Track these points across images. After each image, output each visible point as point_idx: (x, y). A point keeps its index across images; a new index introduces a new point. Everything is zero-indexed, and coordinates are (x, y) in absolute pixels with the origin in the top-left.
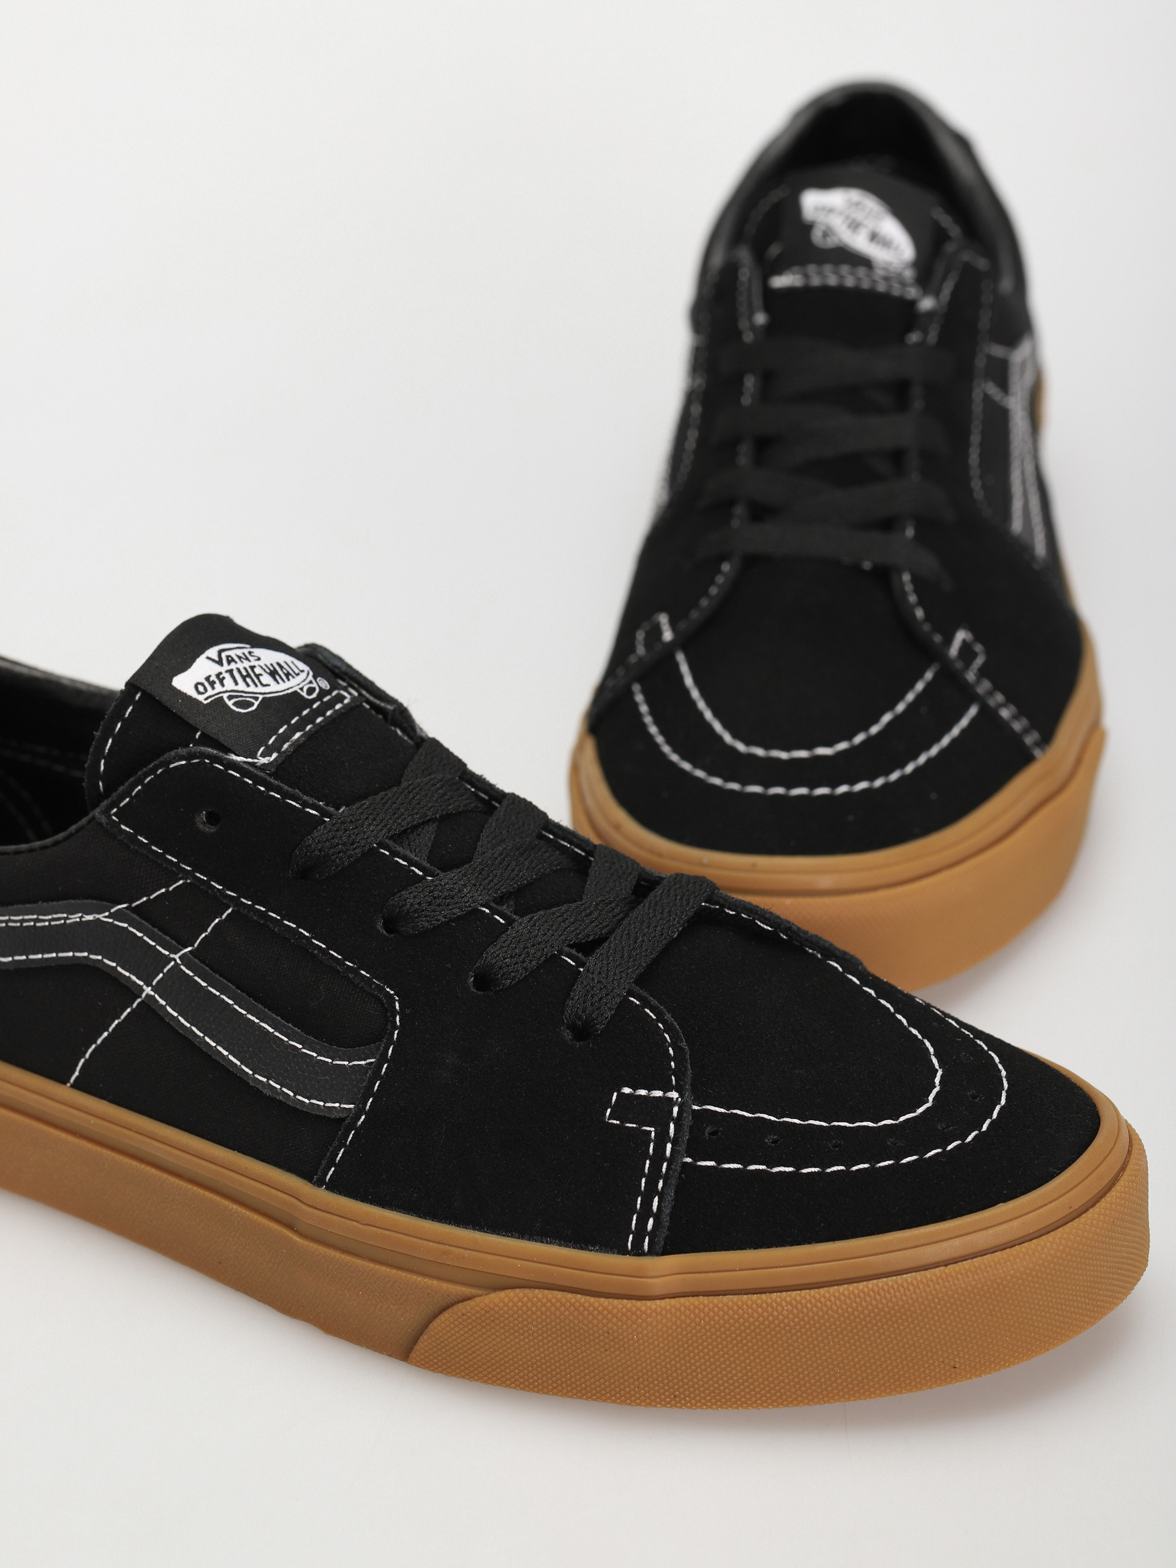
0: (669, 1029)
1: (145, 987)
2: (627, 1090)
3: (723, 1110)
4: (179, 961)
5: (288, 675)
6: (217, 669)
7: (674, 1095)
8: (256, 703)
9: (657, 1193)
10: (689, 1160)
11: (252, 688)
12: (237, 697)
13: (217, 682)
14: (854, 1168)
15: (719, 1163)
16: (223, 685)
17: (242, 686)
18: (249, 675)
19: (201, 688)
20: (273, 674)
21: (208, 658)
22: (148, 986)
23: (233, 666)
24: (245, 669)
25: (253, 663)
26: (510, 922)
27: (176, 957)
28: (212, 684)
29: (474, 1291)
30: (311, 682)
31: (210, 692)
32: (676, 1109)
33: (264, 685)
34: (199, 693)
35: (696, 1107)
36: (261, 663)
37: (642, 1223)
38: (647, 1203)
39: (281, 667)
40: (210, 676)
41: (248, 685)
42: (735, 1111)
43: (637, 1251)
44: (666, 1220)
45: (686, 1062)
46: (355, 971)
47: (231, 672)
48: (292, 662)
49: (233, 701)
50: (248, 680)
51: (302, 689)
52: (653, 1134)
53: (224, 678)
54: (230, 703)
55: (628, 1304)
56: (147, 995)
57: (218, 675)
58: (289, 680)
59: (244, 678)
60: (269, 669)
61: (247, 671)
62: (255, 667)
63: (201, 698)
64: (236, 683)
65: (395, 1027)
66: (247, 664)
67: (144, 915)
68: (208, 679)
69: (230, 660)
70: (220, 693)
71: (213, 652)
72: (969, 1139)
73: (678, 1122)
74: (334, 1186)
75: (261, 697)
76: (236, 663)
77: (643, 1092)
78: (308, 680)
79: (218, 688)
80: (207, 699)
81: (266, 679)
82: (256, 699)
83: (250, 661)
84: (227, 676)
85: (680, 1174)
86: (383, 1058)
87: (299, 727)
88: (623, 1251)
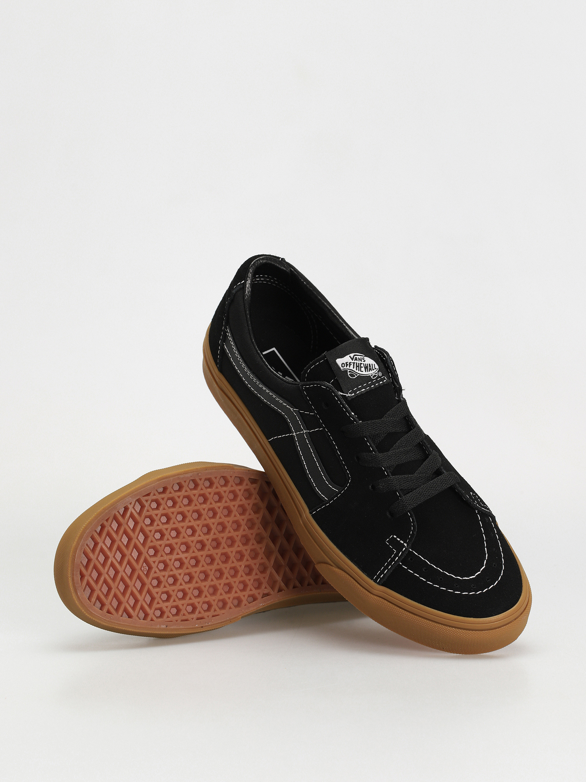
0: (414, 526)
1: (294, 433)
2: (395, 537)
3: (417, 554)
4: (305, 432)
5: (370, 369)
6: (351, 361)
7: (405, 545)
8: (356, 376)
9: (388, 569)
10: (401, 564)
11: (357, 371)
12: (352, 372)
13: (349, 365)
14: (441, 588)
15: (408, 569)
16: (350, 367)
17: (355, 369)
18: (358, 366)
19: (343, 365)
20: (366, 368)
21: (350, 356)
22: (295, 433)
23: (356, 361)
24: (359, 363)
25: (362, 362)
26: (388, 475)
27: (305, 431)
28: (347, 365)
29: (333, 565)
30: (376, 373)
31: (345, 368)
32: (404, 549)
33: (361, 371)
34: (342, 366)
35: (411, 550)
36: (364, 363)
37: (380, 574)
38: (384, 570)
39: (370, 366)
40: (348, 362)
41: (357, 370)
42: (419, 556)
43: (375, 581)
44: (386, 577)
45: (413, 538)
46: (344, 465)
47: (354, 363)
48: (374, 364)
49: (350, 373)
50: (358, 368)
51: (372, 375)
52: (395, 552)
53: (351, 364)
54: (349, 373)
55: (367, 593)
56: (294, 435)
57: (350, 363)
58: (370, 371)
59: (357, 366)
60: (366, 366)
61: (359, 365)
62: (362, 364)
63: (342, 368)
64: (354, 368)
65: (347, 486)
66: (360, 362)
67: (302, 416)
68: (346, 363)
69: (356, 359)
70: (348, 369)
71: (352, 355)
72: (478, 593)
73: (403, 552)
74: (313, 516)
75: (358, 375)
76: (357, 361)
77: (399, 539)
78: (376, 372)
79: (348, 367)
80: (343, 369)
81: (363, 369)
82: (357, 375)
83: (361, 361)
84: (352, 364)
85: (397, 566)
86: (340, 492)
87: (365, 388)
88: (372, 579)
